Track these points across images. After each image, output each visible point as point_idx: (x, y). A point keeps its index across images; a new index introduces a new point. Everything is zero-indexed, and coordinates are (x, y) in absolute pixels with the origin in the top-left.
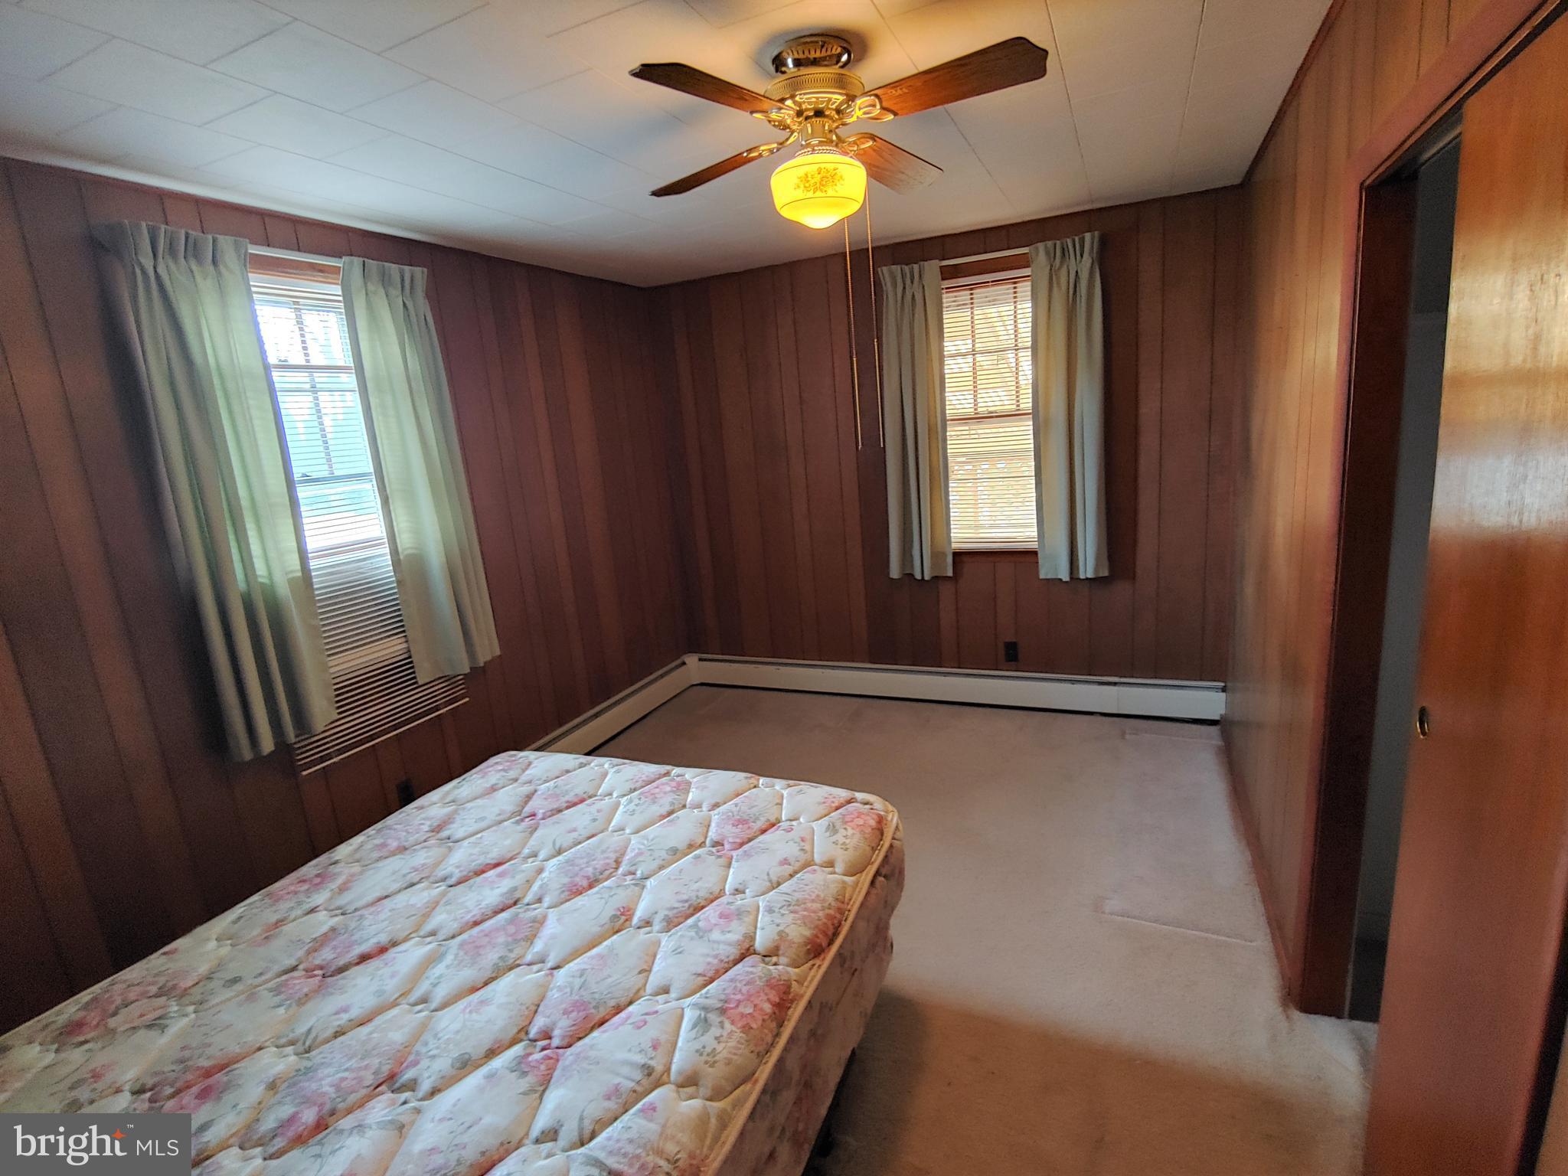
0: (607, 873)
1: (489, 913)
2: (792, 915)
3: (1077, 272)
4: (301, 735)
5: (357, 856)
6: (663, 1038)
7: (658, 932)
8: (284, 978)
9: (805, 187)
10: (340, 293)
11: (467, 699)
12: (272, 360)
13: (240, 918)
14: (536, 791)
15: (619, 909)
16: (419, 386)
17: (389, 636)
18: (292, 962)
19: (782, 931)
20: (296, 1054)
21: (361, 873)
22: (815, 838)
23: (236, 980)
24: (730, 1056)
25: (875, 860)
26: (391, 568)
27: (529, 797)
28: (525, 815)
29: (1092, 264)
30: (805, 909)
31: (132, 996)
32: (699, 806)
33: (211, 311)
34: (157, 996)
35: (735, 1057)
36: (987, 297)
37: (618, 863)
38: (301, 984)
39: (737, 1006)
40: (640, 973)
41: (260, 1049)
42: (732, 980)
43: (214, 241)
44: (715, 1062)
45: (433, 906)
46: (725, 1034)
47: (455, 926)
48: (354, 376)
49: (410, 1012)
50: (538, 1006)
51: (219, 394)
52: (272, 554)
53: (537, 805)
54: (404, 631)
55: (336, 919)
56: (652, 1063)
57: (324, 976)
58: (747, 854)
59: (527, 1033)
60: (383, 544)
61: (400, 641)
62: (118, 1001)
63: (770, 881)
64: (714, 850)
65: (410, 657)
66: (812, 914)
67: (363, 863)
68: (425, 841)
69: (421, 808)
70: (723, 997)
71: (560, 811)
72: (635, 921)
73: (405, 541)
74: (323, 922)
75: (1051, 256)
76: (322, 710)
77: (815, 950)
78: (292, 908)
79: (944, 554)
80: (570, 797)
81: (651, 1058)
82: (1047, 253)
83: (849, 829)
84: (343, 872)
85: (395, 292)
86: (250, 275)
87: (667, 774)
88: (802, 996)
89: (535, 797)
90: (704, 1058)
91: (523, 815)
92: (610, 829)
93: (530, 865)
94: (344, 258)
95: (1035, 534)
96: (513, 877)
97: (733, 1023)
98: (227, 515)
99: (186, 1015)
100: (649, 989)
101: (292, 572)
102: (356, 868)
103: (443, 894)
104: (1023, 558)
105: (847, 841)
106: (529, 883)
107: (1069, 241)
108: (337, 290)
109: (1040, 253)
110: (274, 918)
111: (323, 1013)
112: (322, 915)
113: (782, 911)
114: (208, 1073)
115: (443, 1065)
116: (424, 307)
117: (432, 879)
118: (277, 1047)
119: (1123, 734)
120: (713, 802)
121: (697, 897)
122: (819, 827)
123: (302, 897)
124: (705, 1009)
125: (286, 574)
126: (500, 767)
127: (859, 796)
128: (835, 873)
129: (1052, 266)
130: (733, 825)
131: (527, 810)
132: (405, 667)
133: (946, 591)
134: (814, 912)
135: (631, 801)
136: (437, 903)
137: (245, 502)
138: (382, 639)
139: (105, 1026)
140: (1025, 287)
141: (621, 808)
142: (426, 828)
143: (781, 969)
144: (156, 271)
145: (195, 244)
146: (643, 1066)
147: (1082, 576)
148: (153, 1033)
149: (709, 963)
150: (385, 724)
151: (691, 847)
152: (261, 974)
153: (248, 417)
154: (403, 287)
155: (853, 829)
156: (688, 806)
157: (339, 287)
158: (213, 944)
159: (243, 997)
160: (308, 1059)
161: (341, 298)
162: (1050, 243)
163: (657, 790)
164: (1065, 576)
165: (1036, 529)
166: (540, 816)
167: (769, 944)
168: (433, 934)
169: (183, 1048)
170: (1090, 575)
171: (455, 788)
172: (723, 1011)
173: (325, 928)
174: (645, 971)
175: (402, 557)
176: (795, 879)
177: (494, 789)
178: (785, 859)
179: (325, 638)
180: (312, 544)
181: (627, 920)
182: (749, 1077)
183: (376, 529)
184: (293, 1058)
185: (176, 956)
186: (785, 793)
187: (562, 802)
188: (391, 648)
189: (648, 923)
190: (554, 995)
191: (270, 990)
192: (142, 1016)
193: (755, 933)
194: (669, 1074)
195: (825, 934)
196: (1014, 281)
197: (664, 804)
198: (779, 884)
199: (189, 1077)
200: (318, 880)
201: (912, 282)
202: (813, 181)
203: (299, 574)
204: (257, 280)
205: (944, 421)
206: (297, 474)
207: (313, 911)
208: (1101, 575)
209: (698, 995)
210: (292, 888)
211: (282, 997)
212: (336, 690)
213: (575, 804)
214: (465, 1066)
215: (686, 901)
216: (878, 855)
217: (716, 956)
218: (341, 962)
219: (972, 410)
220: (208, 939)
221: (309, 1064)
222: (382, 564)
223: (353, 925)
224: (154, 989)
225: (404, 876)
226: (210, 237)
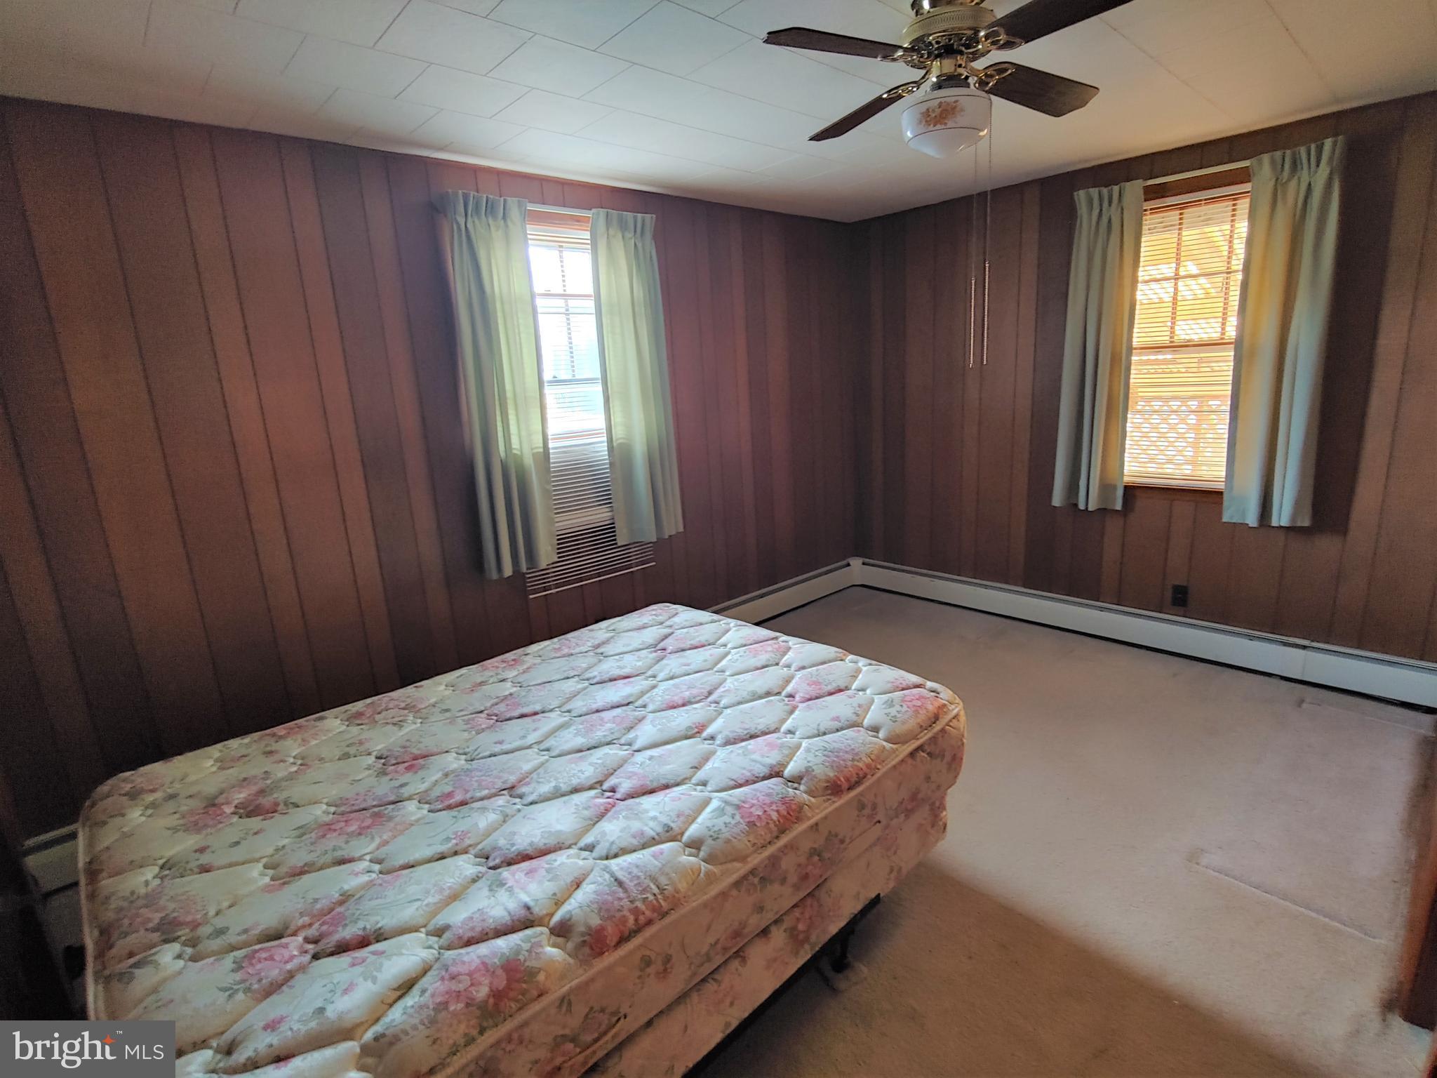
0: (699, 698)
1: (609, 706)
2: (825, 758)
3: (1310, 184)
4: (530, 569)
5: (541, 653)
6: (687, 812)
7: (718, 746)
8: (474, 716)
9: (926, 121)
10: (589, 238)
11: (654, 563)
12: (538, 289)
13: (461, 675)
14: (673, 633)
15: (695, 724)
16: (641, 310)
17: (600, 505)
18: (483, 708)
19: (810, 767)
20: (466, 760)
21: (540, 664)
22: (873, 707)
23: (447, 710)
24: (730, 838)
25: (921, 738)
26: (607, 453)
27: (666, 637)
28: (658, 647)
29: (1331, 173)
30: (837, 757)
31: (391, 705)
32: (788, 666)
33: (499, 253)
34: (404, 709)
35: (734, 840)
36: (1200, 217)
37: (710, 693)
38: (482, 720)
39: (751, 807)
40: (692, 768)
41: (447, 752)
42: (754, 790)
43: (505, 201)
44: (717, 838)
45: (575, 695)
46: (733, 822)
47: (584, 710)
48: (593, 302)
49: (538, 754)
50: (615, 771)
51: (499, 314)
52: (523, 433)
53: (670, 644)
54: (610, 503)
55: (515, 689)
56: (672, 825)
57: (497, 721)
58: (809, 708)
59: (601, 785)
60: (603, 433)
61: (607, 510)
62: (384, 706)
63: (818, 730)
64: (786, 699)
65: (613, 524)
66: (841, 762)
67: (543, 658)
68: (586, 652)
69: (592, 630)
70: (743, 799)
71: (683, 650)
72: (705, 734)
73: (618, 433)
74: (508, 688)
75: (1278, 168)
76: (547, 554)
77: (834, 788)
78: (492, 676)
79: (1114, 487)
80: (694, 642)
81: (673, 822)
82: (1273, 162)
83: (905, 706)
84: (529, 660)
85: (629, 235)
86: (528, 226)
87: (776, 638)
88: (809, 819)
89: (670, 637)
90: (711, 833)
91: (658, 648)
92: (715, 669)
93: (651, 682)
94: (594, 210)
95: (1223, 474)
96: (634, 687)
97: (742, 817)
98: (497, 403)
99: (415, 723)
100: (694, 780)
101: (537, 448)
102: (538, 660)
103: (585, 688)
104: (1209, 498)
105: (898, 715)
106: (643, 693)
107: (1303, 150)
108: (587, 235)
109: (1264, 167)
110: (479, 680)
111: (486, 742)
112: (509, 684)
113: (817, 753)
114: (415, 758)
115: (545, 788)
116: (650, 247)
117: (581, 677)
118: (457, 753)
119: (1300, 702)
120: (801, 664)
121: (756, 729)
122: (878, 700)
123: (500, 671)
124: (726, 802)
125: (532, 449)
126: (654, 613)
127: (929, 684)
128: (877, 737)
129: (1277, 179)
130: (808, 684)
131: (661, 645)
132: (608, 531)
133: (1113, 528)
134: (844, 760)
135: (738, 652)
136: (579, 693)
137: (509, 394)
138: (595, 506)
139: (374, 718)
140: (1244, 205)
141: (729, 657)
142: (590, 644)
143: (800, 794)
144: (466, 227)
145: (492, 205)
146: (665, 824)
147: (1274, 523)
148: (395, 728)
149: (743, 774)
150: (590, 571)
151: (768, 694)
152: (462, 710)
153: (517, 331)
154: (635, 231)
155: (908, 707)
156: (781, 664)
157: (589, 233)
158: (443, 687)
159: (449, 721)
160: (471, 765)
161: (589, 242)
162: (1278, 154)
163: (761, 648)
164: (1252, 519)
165: (1224, 469)
166: (669, 651)
167: (796, 773)
168: (569, 711)
169: (408, 740)
170: (1285, 522)
171: (619, 621)
172: (738, 807)
173: (507, 693)
174: (696, 768)
175: (615, 444)
176: (839, 733)
177: (644, 627)
178: (838, 717)
179: (555, 500)
180: (552, 429)
181: (698, 732)
182: (743, 859)
183: (599, 422)
184: (463, 762)
185: (421, 689)
186: (864, 669)
187: (688, 644)
188: (599, 516)
189: (712, 738)
190: (629, 768)
191: (464, 720)
192: (393, 718)
193: (788, 763)
194: (682, 836)
195: (848, 780)
196: (1234, 197)
197: (763, 658)
198: (825, 734)
199: (407, 758)
200: (513, 663)
201: (1110, 205)
202: (934, 115)
203: (541, 450)
204: (531, 229)
205: (1130, 349)
206: (547, 376)
207: (503, 680)
208: (1299, 524)
209: (726, 793)
210: (497, 664)
211: (469, 726)
212: (558, 540)
213: (696, 647)
214: (557, 794)
215: (746, 729)
216: (926, 734)
217: (750, 771)
218: (508, 716)
219: (1167, 338)
220: (441, 684)
221: (470, 767)
222: (601, 450)
223: (524, 694)
224: (403, 705)
225: (565, 671)
226: (502, 199)
